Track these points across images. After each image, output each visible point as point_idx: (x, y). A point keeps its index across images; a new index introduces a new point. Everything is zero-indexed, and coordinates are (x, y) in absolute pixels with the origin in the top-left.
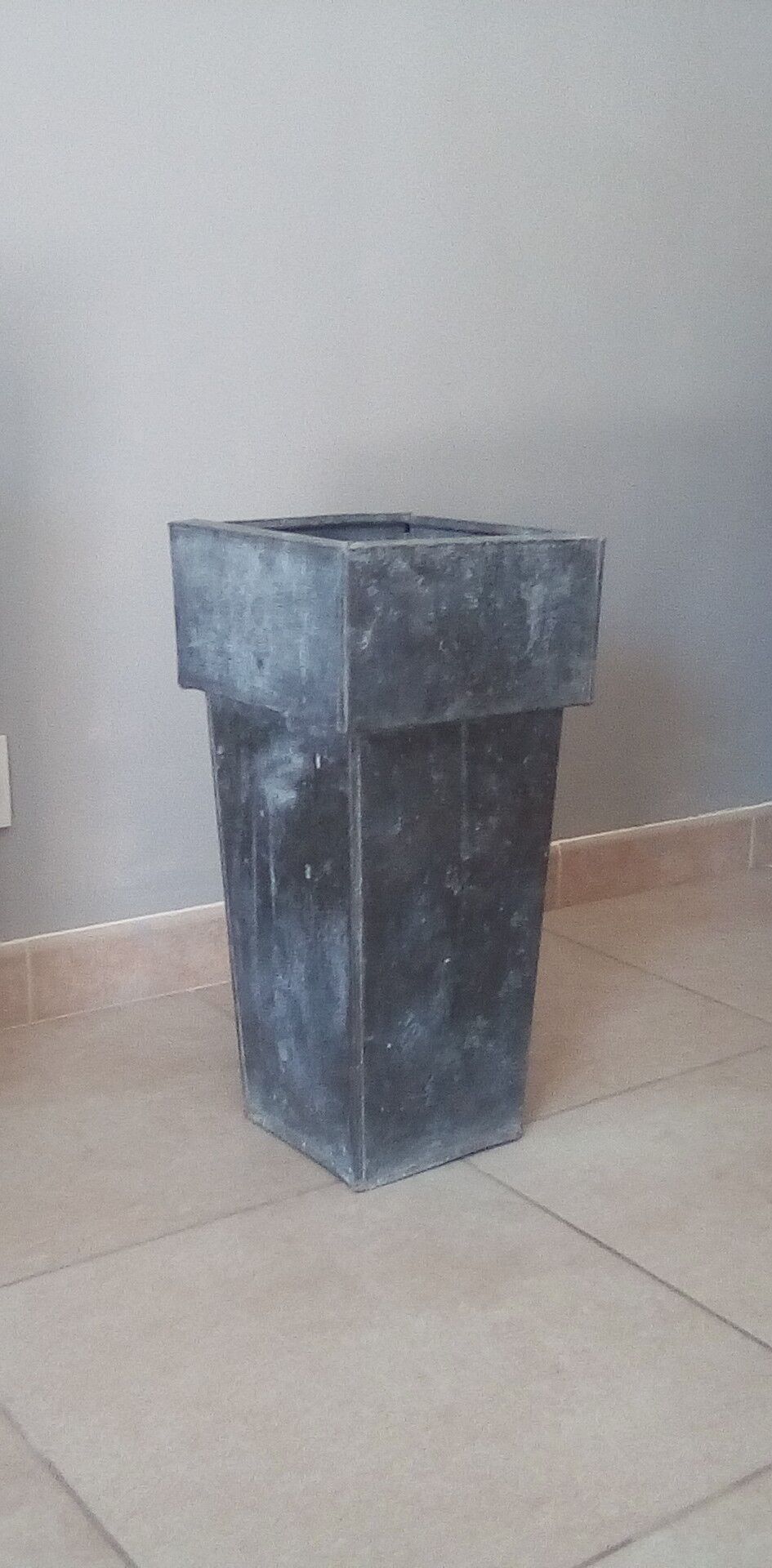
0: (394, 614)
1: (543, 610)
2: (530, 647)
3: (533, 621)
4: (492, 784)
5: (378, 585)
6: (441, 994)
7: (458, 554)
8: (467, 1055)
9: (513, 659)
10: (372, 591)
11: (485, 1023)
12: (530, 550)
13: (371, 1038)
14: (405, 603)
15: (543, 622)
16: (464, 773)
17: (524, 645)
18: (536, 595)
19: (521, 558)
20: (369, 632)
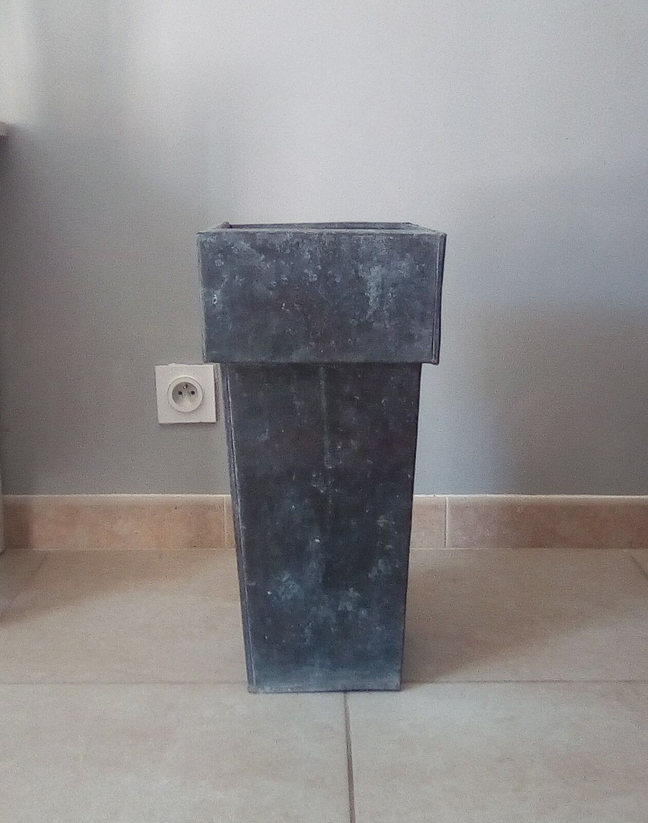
0: (239, 280)
1: (382, 286)
2: (370, 313)
3: (373, 294)
4: (351, 416)
5: (224, 259)
6: (314, 565)
7: (296, 240)
8: (343, 615)
9: (353, 322)
10: (219, 263)
11: (357, 594)
12: (364, 239)
13: (253, 584)
14: (250, 273)
15: (382, 296)
16: (324, 404)
17: (364, 312)
18: (374, 275)
19: (359, 246)
20: (219, 292)
